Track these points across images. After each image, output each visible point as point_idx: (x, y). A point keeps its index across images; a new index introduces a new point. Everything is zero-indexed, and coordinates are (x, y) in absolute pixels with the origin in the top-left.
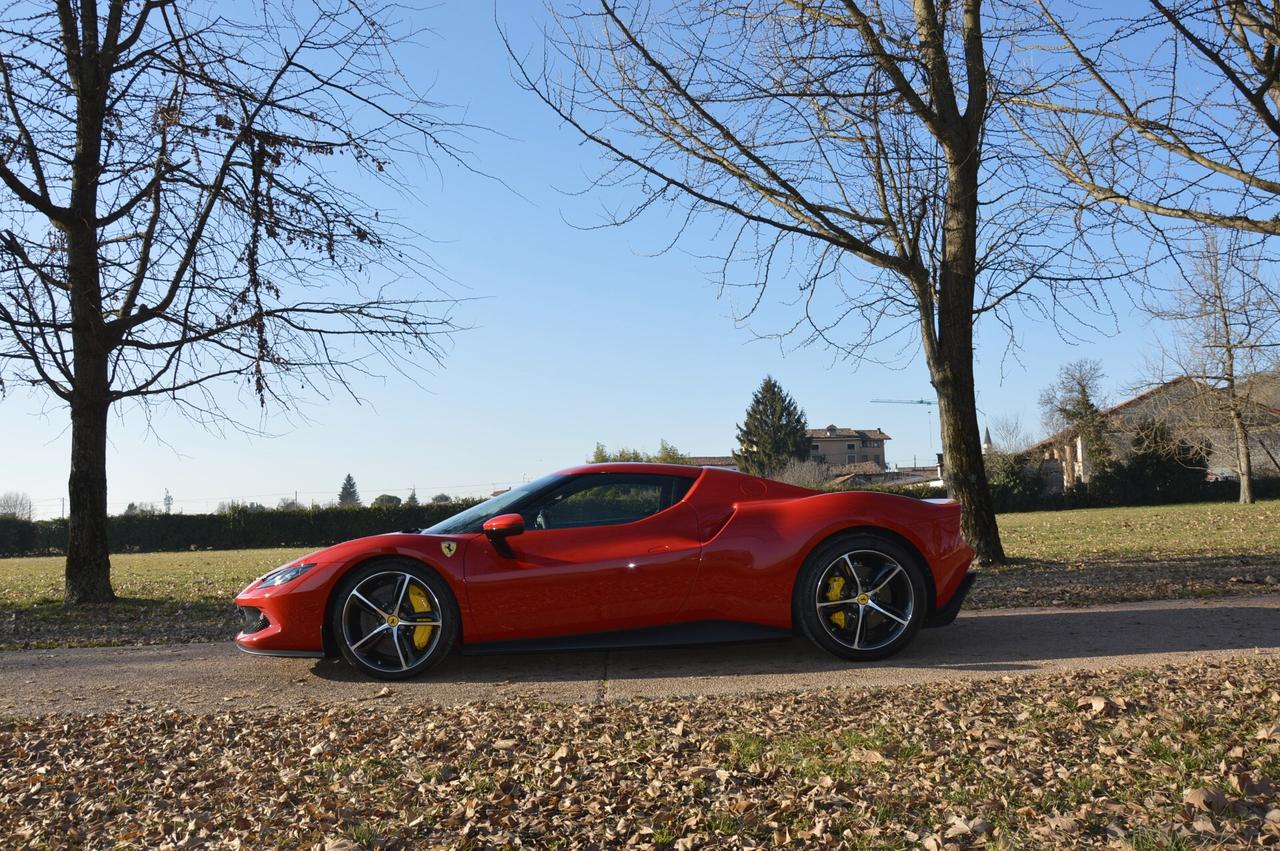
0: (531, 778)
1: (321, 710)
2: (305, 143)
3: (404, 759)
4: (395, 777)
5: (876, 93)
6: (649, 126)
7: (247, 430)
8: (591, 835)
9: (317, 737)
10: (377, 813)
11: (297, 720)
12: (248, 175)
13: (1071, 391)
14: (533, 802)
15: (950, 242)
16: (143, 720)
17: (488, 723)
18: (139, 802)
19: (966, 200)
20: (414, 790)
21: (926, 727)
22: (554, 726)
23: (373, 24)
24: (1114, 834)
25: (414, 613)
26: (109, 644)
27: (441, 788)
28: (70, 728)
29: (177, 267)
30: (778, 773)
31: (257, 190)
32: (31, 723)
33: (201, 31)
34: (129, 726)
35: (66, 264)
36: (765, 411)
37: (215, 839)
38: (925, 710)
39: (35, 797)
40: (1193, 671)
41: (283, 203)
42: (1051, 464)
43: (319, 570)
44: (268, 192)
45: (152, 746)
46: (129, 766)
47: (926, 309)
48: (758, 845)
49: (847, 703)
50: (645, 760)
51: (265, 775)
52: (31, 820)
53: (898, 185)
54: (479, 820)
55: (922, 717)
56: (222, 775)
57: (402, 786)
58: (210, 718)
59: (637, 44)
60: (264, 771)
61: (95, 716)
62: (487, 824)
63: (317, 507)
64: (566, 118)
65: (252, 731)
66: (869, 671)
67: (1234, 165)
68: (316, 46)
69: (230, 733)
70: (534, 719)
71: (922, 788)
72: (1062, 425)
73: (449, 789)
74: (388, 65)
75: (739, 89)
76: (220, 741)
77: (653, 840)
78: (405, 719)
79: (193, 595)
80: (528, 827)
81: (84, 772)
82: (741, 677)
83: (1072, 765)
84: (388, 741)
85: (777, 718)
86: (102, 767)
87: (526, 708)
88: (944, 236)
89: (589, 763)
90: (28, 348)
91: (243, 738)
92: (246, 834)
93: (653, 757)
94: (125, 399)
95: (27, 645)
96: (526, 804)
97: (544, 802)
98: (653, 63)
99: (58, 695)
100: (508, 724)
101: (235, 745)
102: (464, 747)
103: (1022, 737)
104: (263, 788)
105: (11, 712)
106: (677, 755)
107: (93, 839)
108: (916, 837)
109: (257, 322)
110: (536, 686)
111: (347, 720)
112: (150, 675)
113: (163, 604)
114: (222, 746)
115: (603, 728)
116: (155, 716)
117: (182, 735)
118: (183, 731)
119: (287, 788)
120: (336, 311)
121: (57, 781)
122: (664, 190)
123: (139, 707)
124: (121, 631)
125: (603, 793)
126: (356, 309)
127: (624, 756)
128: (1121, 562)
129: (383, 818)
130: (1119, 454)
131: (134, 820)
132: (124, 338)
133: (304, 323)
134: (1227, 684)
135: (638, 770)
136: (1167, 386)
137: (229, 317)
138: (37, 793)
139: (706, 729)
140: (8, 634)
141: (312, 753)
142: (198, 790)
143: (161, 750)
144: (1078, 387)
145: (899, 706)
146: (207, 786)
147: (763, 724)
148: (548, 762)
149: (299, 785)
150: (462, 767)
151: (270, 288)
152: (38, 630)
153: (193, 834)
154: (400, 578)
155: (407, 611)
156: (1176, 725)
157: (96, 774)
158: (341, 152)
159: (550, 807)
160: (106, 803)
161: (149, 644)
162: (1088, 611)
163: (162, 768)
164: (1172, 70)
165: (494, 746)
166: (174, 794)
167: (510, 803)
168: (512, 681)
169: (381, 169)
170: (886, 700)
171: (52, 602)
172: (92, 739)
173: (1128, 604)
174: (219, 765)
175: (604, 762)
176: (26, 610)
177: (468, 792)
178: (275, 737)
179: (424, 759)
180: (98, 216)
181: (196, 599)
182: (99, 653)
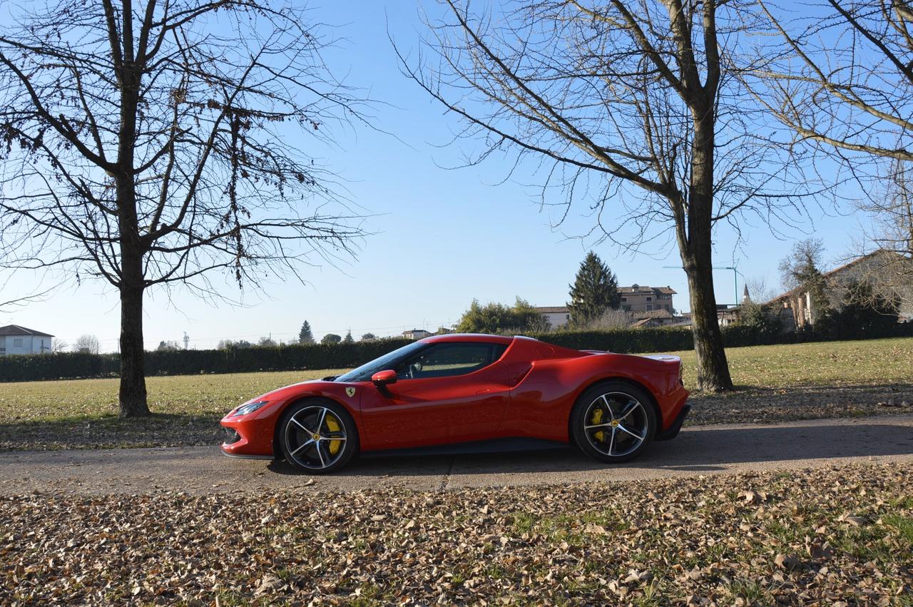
0: (389, 540)
1: (271, 494)
2: (265, 115)
3: (317, 527)
4: (310, 538)
5: (645, 73)
6: (493, 97)
7: (232, 303)
8: (417, 577)
9: (266, 512)
10: (296, 561)
11: (255, 501)
12: (229, 137)
13: (801, 260)
14: (388, 556)
15: (695, 173)
16: (164, 500)
17: (370, 504)
18: (161, 551)
19: (706, 144)
20: (319, 547)
21: (638, 510)
22: (410, 506)
23: (308, 36)
24: (723, 582)
25: (330, 432)
26: (146, 446)
27: (336, 546)
28: (122, 504)
29: (185, 199)
30: (538, 539)
31: (235, 147)
32: (100, 500)
33: (197, 44)
34: (156, 503)
35: (115, 200)
36: (589, 275)
37: (202, 575)
38: (641, 499)
39: (104, 546)
40: (821, 473)
41: (252, 156)
42: (787, 311)
43: (270, 406)
44: (242, 148)
45: (169, 516)
46: (156, 528)
47: (679, 218)
48: (512, 584)
49: (595, 493)
50: (460, 530)
51: (233, 536)
52: (101, 560)
53: (660, 135)
54: (354, 566)
55: (638, 504)
56: (209, 536)
57: (313, 544)
58: (204, 498)
59: (482, 45)
60: (234, 533)
61: (137, 496)
62: (358, 569)
63: (284, 344)
64: (435, 96)
65: (228, 508)
66: (616, 471)
67: (895, 115)
68: (272, 52)
69: (215, 509)
70: (399, 501)
71: (622, 551)
72: (795, 284)
73: (340, 547)
74: (319, 63)
75: (552, 72)
76: (209, 513)
77: (451, 581)
78: (321, 501)
79: (199, 411)
80: (381, 571)
81: (130, 532)
82: (534, 474)
83: (718, 537)
84: (309, 515)
85: (549, 502)
86: (140, 529)
87: (396, 494)
88: (691, 169)
89: (427, 531)
90: (93, 254)
91: (222, 512)
92: (219, 572)
93: (467, 527)
94: (154, 285)
95: (97, 446)
96: (383, 557)
97: (394, 556)
98: (493, 57)
99: (115, 482)
100: (382, 505)
101: (218, 516)
102: (354, 519)
103: (695, 518)
104: (232, 544)
105: (88, 492)
106: (481, 527)
107: (135, 572)
108: (605, 582)
109: (235, 233)
110: (404, 479)
111: (285, 501)
112: (171, 468)
113: (180, 417)
114: (210, 517)
115: (440, 508)
116: (171, 497)
117: (187, 509)
118: (187, 507)
119: (245, 545)
120: (288, 225)
121: (115, 537)
122: (501, 143)
123: (162, 491)
124: (153, 437)
125: (431, 551)
126: (301, 223)
127: (448, 527)
128: (812, 389)
129: (299, 564)
130: (836, 304)
131: (157, 562)
132: (152, 246)
133: (267, 232)
134: (837, 483)
135: (455, 536)
136: (866, 257)
137: (218, 231)
138: (104, 544)
139: (502, 510)
140: (86, 438)
141: (263, 522)
142: (195, 544)
143: (174, 519)
144: (806, 257)
145: (626, 495)
146: (200, 542)
147: (539, 507)
148: (402, 530)
149: (253, 542)
150: (350, 533)
151: (244, 211)
152: (103, 436)
153: (190, 571)
154: (320, 411)
155: (325, 431)
156: (792, 511)
157: (137, 533)
158: (289, 119)
159: (397, 559)
160: (142, 552)
161: (169, 446)
162: (775, 427)
163: (174, 530)
164: (852, 50)
165: (372, 519)
166: (181, 547)
167: (374, 556)
168: (391, 475)
169: (316, 128)
170: (619, 491)
171: (112, 416)
172: (134, 511)
173: (805, 421)
174: (207, 529)
175: (436, 531)
176: (96, 421)
177: (351, 549)
178: (242, 512)
179: (328, 527)
180: (135, 168)
181: (201, 413)
182: (139, 453)
